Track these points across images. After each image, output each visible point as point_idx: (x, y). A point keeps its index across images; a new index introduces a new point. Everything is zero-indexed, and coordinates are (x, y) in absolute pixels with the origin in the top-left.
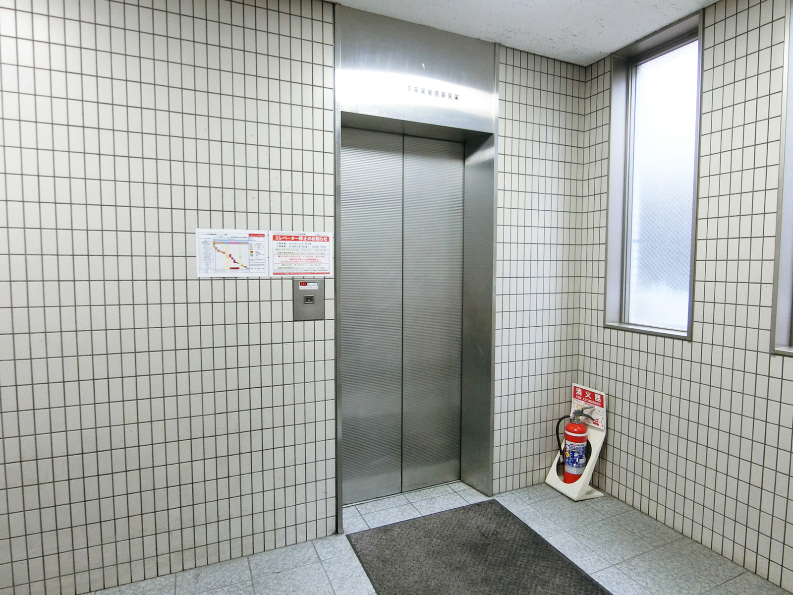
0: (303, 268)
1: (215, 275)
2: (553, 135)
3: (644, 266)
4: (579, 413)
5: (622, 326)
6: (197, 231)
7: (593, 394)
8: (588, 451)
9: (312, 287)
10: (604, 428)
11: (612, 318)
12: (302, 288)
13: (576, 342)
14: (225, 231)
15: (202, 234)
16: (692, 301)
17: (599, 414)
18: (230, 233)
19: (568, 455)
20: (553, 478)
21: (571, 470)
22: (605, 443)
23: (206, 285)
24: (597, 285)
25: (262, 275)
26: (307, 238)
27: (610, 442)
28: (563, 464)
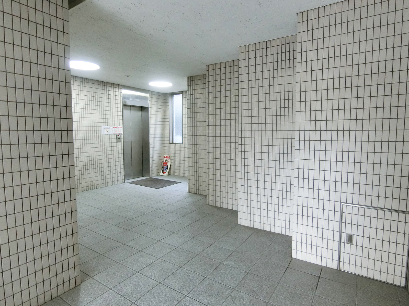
0: (118, 133)
1: (105, 134)
2: (159, 107)
3: (176, 132)
4: (166, 160)
5: (173, 143)
6: (102, 126)
7: (168, 156)
8: (168, 167)
9: (119, 136)
10: (170, 162)
11: (171, 142)
12: (118, 136)
13: (164, 147)
14: (106, 126)
15: (103, 127)
16: (183, 138)
17: (169, 160)
18: (107, 126)
19: (164, 168)
20: (161, 174)
21: (164, 171)
22: (171, 166)
23: (103, 136)
24: (168, 136)
25: (112, 134)
26: (118, 127)
27: (171, 165)
28: (163, 170)
